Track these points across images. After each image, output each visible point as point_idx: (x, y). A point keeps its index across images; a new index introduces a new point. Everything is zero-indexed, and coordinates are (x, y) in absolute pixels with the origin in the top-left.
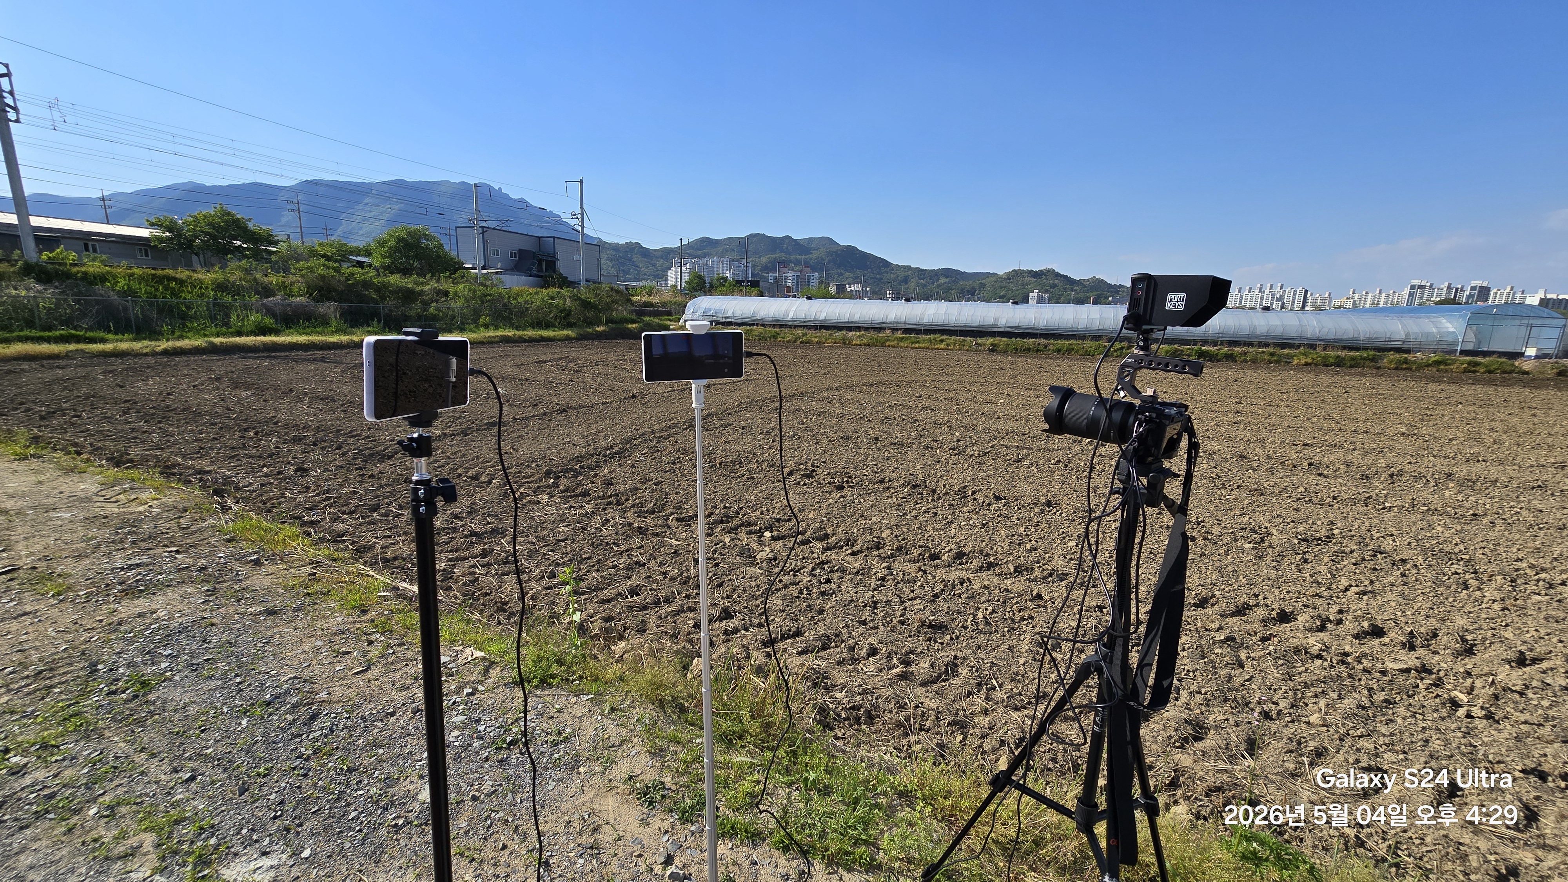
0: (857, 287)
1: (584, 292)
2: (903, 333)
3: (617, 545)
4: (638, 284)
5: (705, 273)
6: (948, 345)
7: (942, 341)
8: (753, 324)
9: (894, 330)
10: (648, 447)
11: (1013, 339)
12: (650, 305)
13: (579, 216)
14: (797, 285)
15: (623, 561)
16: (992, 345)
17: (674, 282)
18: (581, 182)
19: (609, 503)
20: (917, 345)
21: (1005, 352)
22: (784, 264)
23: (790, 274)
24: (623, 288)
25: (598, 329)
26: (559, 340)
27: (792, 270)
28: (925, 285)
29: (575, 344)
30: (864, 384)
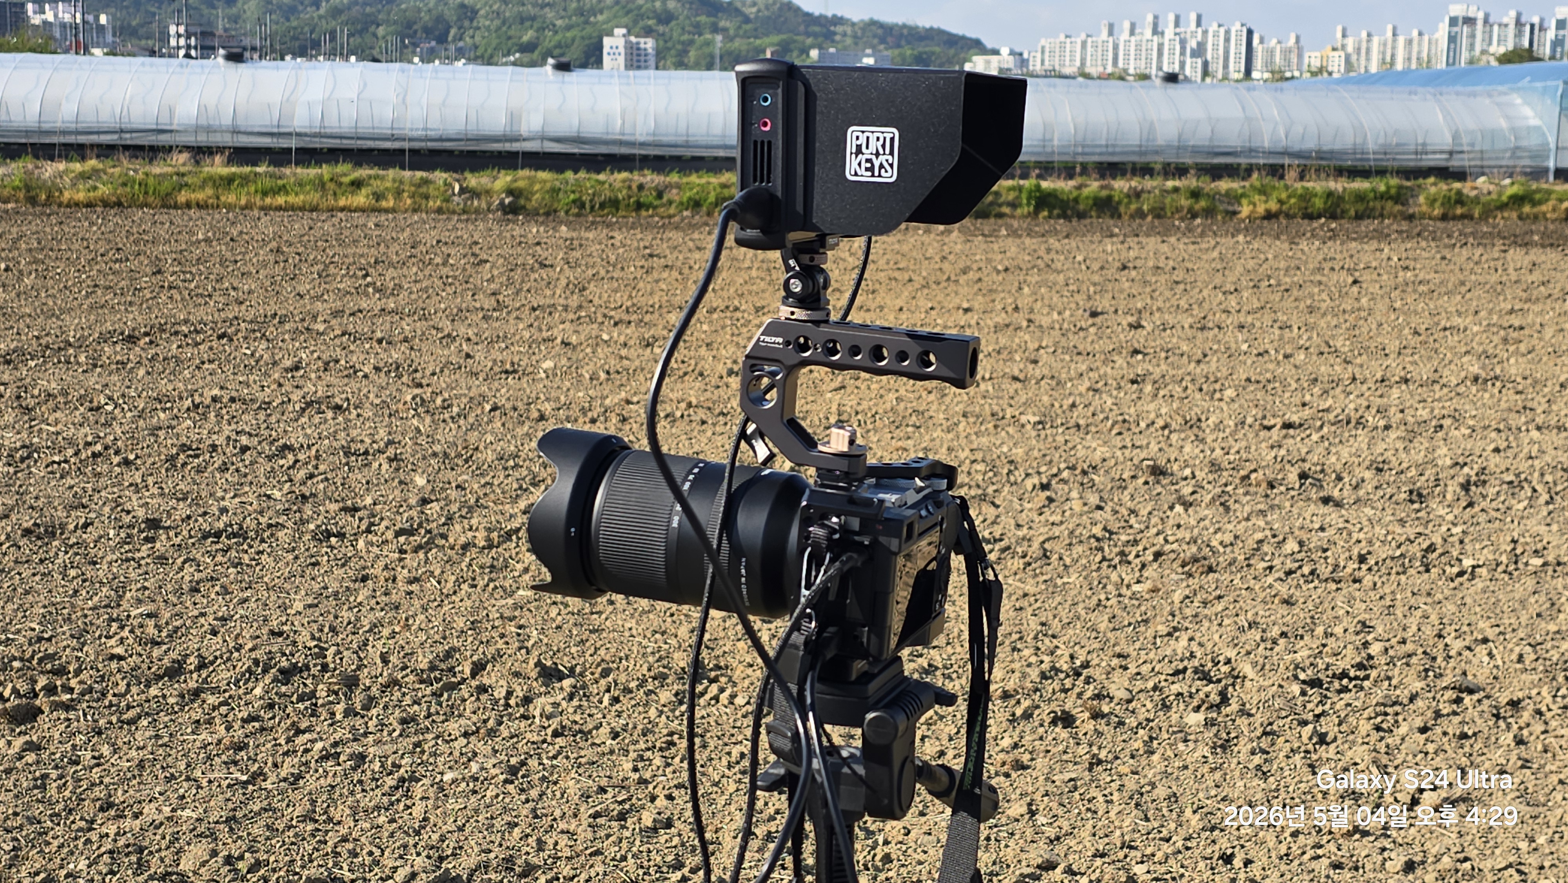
2: (230, 162)
6: (378, 196)
7: (357, 184)
9: (201, 152)
11: (569, 175)
16: (510, 192)
21: (549, 214)
30: (103, 338)
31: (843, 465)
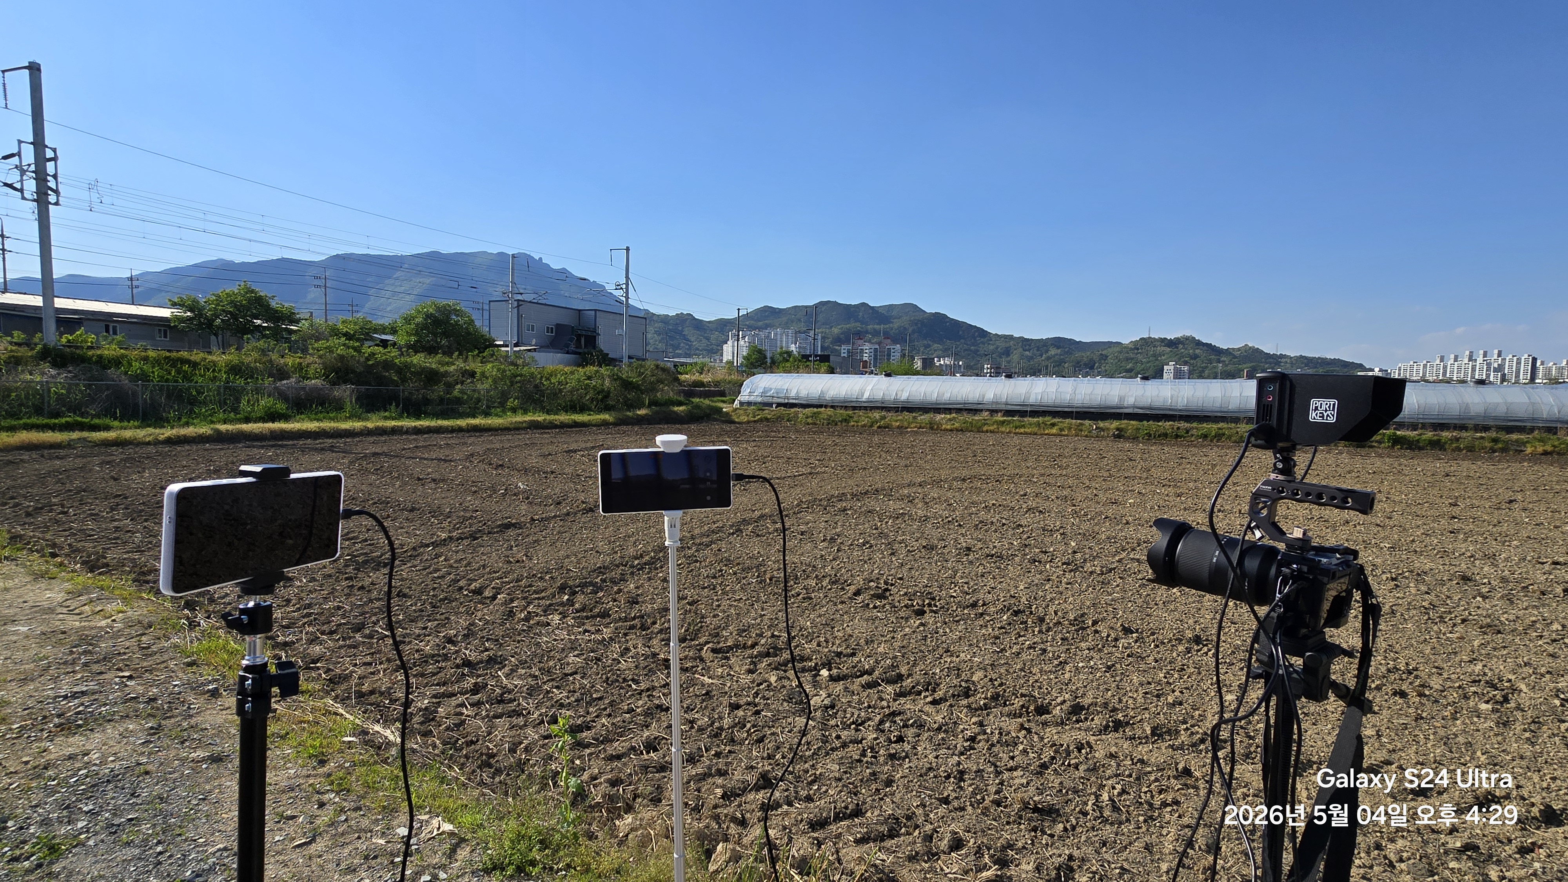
0: (947, 361)
1: (625, 371)
2: (1004, 416)
3: (637, 682)
4: (688, 360)
5: (765, 347)
6: (1061, 430)
7: (1053, 425)
8: (821, 406)
9: (993, 412)
10: (684, 556)
11: (1145, 422)
12: (701, 384)
13: (624, 287)
14: (875, 359)
15: (641, 704)
16: (1118, 429)
17: (730, 358)
18: (628, 249)
19: (632, 627)
20: (1022, 430)
21: (1135, 439)
22: (860, 335)
23: (867, 347)
24: (670, 365)
25: (639, 412)
26: (595, 426)
27: (870, 342)
28: (1030, 358)
29: (612, 430)
30: (954, 479)
31: (1300, 544)
